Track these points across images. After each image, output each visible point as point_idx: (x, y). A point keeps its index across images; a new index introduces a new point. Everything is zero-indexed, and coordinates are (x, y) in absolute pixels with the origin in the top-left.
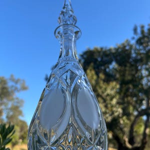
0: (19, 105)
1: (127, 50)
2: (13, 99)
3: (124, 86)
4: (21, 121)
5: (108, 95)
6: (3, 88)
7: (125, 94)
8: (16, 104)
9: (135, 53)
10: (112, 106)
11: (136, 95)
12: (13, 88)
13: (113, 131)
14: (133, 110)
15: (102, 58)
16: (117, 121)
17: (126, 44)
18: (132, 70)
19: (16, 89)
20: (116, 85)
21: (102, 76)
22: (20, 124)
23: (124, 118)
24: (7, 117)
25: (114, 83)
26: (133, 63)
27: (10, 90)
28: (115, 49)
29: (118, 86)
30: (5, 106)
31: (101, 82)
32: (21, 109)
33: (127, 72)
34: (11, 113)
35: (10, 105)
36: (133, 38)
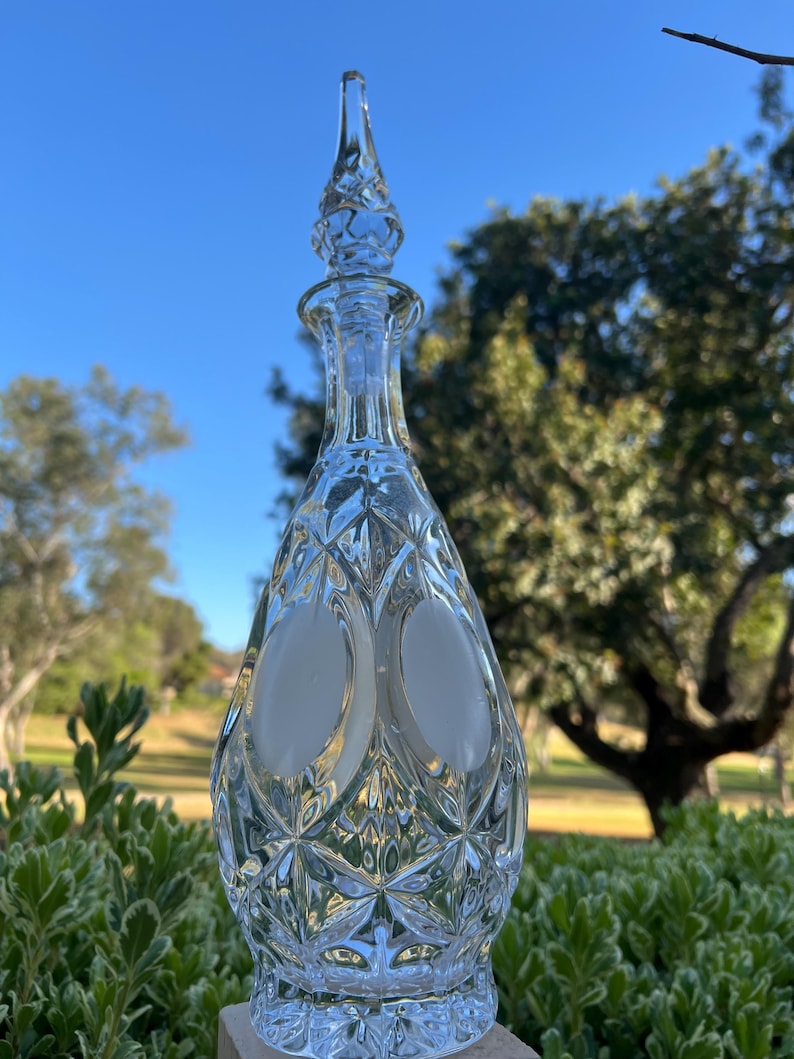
0: (144, 523)
1: (715, 214)
2: (111, 496)
3: (689, 416)
4: (163, 601)
5: (601, 469)
6: (59, 441)
7: (693, 456)
8: (128, 521)
9: (762, 228)
10: (621, 529)
11: (750, 467)
12: (112, 439)
13: (621, 650)
14: (736, 540)
15: (576, 263)
16: (647, 602)
17: (711, 178)
18: (741, 330)
19: (126, 440)
20: (644, 416)
21: (572, 368)
22: (159, 614)
23: (684, 582)
24: (93, 584)
25: (639, 405)
26: (745, 286)
27: (93, 448)
28: (649, 206)
29: (657, 423)
30: (78, 530)
31: (570, 402)
32: (157, 542)
33: (710, 342)
34: (111, 566)
35: (101, 523)
36: (756, 141)
